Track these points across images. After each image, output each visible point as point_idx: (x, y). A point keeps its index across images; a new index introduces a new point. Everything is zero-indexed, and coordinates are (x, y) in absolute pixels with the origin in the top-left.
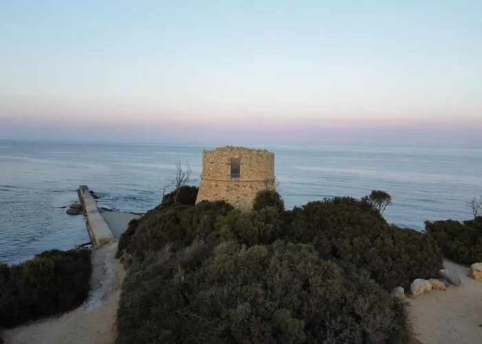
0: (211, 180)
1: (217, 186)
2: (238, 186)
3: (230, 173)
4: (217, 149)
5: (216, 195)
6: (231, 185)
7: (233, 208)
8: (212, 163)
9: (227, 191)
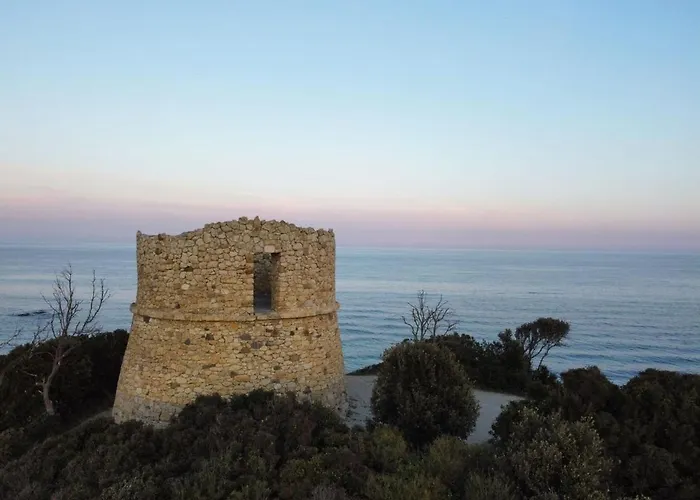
0: (186, 322)
1: (209, 337)
2: (275, 333)
3: (250, 298)
4: (208, 227)
5: (206, 367)
6: (256, 333)
7: (271, 394)
8: (187, 269)
9: (245, 351)
